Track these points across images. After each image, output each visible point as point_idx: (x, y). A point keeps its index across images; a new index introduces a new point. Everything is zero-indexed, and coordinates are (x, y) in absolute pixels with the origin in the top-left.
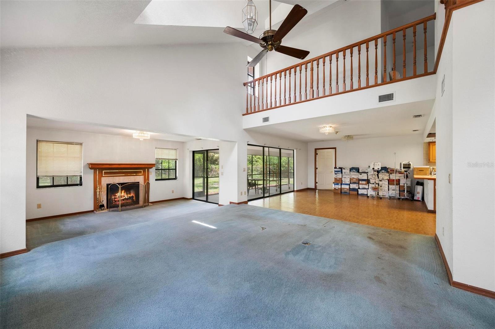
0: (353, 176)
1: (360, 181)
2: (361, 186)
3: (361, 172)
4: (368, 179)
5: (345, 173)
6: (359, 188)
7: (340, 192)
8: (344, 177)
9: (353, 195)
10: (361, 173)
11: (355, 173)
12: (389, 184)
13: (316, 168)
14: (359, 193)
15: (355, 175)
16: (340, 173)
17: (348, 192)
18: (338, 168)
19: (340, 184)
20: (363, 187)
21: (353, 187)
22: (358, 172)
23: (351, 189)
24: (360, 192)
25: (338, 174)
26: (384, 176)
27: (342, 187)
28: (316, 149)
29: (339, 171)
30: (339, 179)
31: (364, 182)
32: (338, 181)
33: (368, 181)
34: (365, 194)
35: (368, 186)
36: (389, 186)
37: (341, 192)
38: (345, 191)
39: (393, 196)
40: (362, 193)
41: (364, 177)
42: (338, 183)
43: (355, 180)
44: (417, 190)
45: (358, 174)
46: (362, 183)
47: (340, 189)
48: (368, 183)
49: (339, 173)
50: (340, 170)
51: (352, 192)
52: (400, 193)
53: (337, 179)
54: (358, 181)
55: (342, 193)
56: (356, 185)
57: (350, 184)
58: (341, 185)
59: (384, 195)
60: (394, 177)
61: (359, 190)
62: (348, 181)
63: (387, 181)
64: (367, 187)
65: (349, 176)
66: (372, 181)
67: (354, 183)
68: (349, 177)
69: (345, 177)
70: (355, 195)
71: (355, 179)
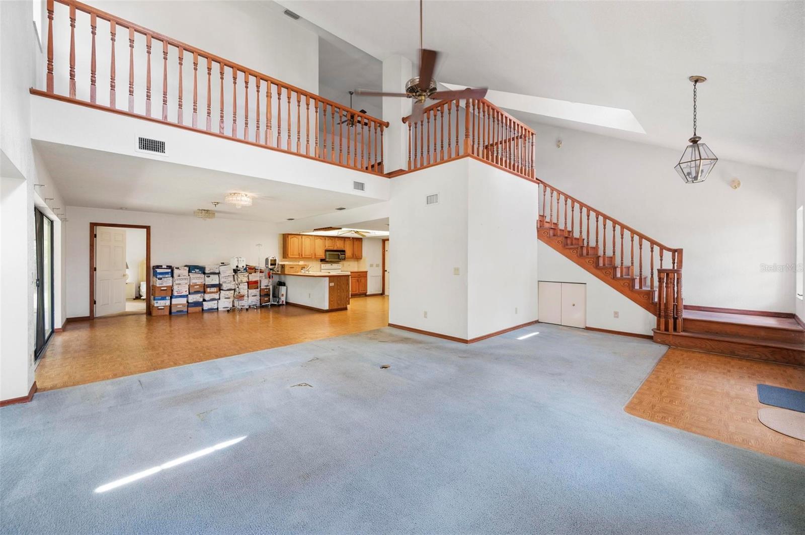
0: (194, 281)
1: (208, 287)
2: (207, 297)
3: (209, 272)
4: (219, 284)
5: (179, 276)
6: (204, 300)
7: (167, 313)
8: (177, 284)
9: (195, 313)
10: (209, 275)
11: (199, 275)
12: (248, 288)
13: (93, 269)
14: (204, 308)
15: (198, 279)
16: (170, 276)
17: (185, 309)
18: (165, 267)
19: (168, 298)
20: (211, 298)
21: (195, 300)
22: (204, 273)
23: (191, 303)
24: (207, 306)
25: (165, 279)
26: (243, 277)
27: (173, 303)
28: (93, 225)
29: (167, 273)
30: (165, 288)
31: (214, 290)
32: (165, 292)
33: (219, 287)
34: (214, 308)
35: (218, 295)
36: (248, 291)
37: (170, 312)
38: (178, 310)
39: (254, 303)
40: (210, 307)
41: (214, 280)
42: (163, 296)
43: (198, 287)
44: (281, 292)
45: (203, 276)
46: (211, 291)
47: (169, 308)
48: (220, 290)
49: (167, 276)
50: (169, 270)
51: (191, 310)
52: (260, 299)
53: (162, 288)
54: (204, 289)
55: (173, 314)
56: (199, 295)
57: (189, 296)
58: (171, 298)
59: (243, 305)
60: (254, 277)
61: (204, 303)
62: (184, 290)
63: (247, 283)
64: (216, 296)
65: (186, 281)
66: (225, 287)
67: (197, 292)
68: (186, 283)
69: (179, 284)
70: (199, 312)
71: (198, 285)
